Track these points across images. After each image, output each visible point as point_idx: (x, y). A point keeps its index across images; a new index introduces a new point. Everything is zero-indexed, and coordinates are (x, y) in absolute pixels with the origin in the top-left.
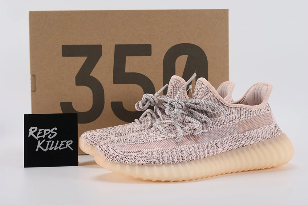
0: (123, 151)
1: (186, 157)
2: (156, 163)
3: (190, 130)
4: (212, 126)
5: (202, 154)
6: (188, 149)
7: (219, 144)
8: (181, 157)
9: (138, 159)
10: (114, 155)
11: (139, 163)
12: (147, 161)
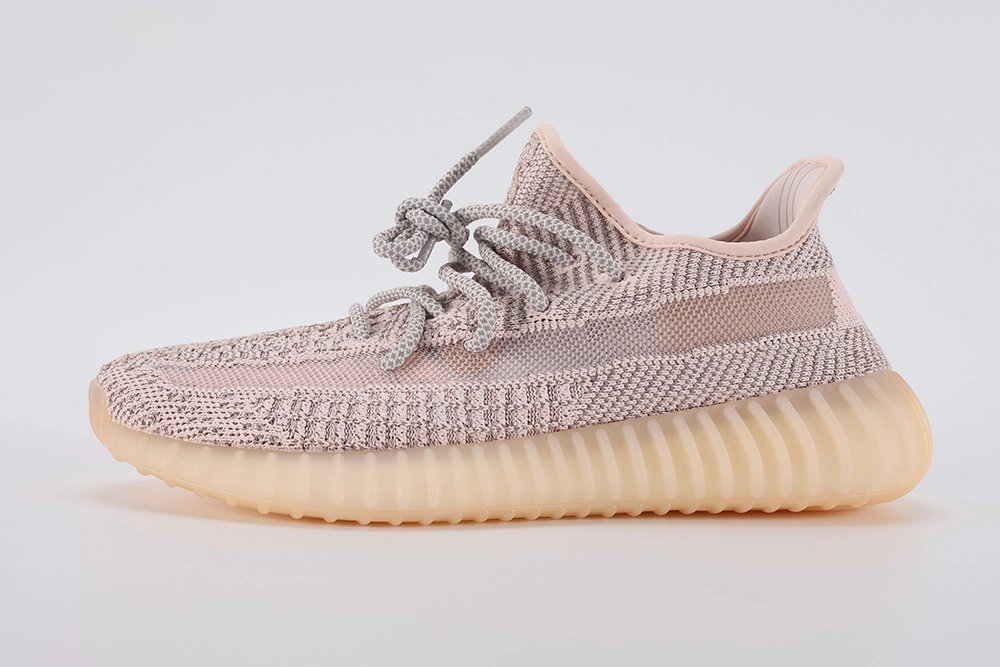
0: (172, 390)
1: (404, 428)
2: (280, 444)
3: (453, 326)
4: (543, 315)
5: (483, 422)
6: (422, 396)
7: (562, 388)
8: (382, 428)
9: (216, 423)
10: (135, 403)
11: (217, 437)
12: (245, 431)
